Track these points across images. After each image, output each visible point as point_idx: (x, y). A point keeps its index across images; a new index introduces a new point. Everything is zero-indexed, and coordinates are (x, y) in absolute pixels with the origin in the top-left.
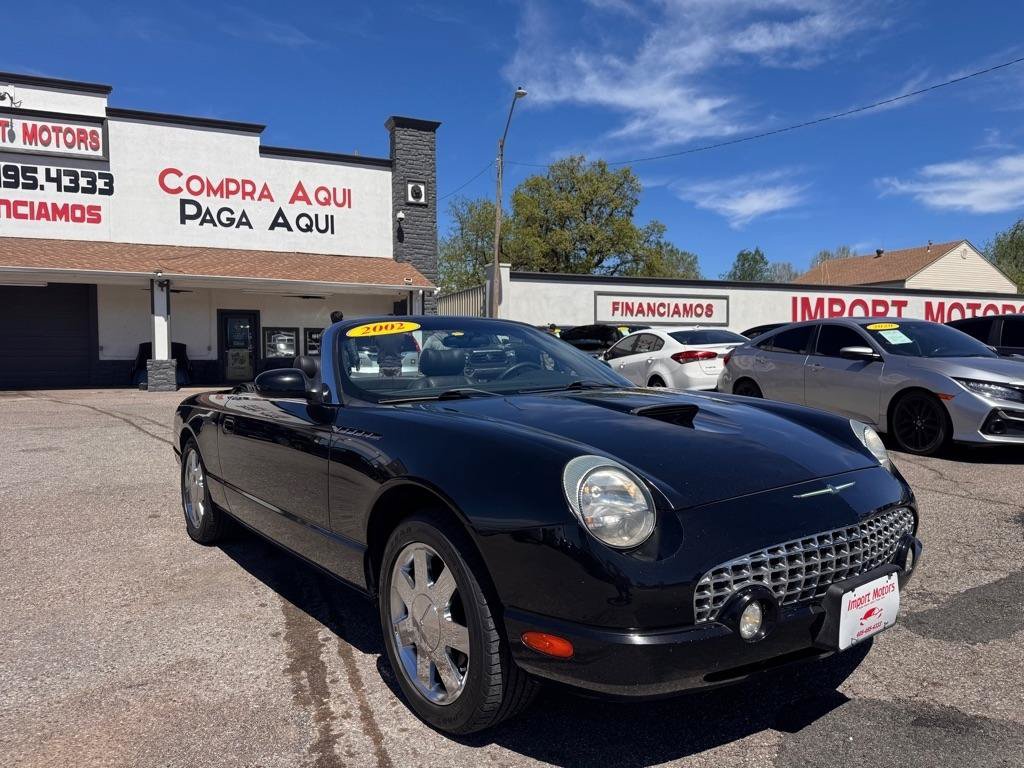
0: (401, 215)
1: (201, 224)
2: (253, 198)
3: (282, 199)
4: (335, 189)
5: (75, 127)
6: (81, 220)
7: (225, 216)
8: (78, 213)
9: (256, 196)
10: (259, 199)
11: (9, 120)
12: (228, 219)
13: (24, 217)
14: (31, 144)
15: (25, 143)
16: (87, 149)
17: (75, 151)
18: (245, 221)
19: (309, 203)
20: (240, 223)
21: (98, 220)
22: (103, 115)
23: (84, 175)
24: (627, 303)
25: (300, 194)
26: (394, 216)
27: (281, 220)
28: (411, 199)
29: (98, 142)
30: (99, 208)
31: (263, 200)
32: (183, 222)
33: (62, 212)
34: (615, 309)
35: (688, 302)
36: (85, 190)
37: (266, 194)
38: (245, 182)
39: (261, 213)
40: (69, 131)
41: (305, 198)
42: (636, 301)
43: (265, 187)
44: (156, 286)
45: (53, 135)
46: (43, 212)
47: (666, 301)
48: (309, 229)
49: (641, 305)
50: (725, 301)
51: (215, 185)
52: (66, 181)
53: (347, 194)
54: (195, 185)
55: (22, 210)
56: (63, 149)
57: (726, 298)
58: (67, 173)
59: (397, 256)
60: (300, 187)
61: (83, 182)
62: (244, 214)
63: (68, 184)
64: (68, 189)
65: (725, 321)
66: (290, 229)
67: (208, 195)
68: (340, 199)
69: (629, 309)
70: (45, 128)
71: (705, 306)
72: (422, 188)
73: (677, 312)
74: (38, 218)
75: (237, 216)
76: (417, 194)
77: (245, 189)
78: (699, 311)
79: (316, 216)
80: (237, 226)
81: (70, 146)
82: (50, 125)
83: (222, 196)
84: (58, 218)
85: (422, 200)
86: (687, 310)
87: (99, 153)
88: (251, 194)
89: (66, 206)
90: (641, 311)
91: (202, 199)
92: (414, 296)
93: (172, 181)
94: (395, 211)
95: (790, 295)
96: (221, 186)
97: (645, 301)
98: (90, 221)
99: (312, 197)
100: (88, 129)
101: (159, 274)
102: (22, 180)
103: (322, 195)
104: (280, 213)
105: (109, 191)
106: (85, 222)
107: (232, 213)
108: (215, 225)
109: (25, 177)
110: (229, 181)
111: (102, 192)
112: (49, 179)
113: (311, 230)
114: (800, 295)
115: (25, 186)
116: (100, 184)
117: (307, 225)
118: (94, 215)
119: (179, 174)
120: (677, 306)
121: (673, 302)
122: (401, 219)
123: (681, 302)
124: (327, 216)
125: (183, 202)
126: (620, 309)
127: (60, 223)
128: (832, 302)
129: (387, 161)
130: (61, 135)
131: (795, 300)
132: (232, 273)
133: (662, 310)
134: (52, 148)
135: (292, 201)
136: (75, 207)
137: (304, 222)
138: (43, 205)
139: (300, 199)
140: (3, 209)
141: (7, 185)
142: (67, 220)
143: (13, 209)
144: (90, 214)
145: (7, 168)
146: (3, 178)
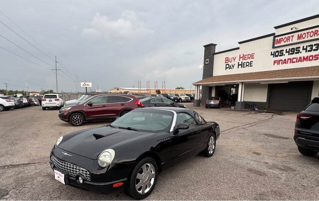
5: (314, 30)
6: (312, 60)
8: (311, 58)
13: (294, 62)
14: (299, 40)
16: (317, 35)
17: (313, 38)
21: (318, 59)
23: (315, 45)
30: (318, 55)
33: (306, 59)
36: (315, 50)
40: (312, 32)
45: (307, 35)
46: (300, 60)
52: (309, 49)
55: (294, 60)
56: (310, 38)
58: (309, 46)
61: (314, 48)
64: (309, 51)
70: (304, 34)
74: (299, 62)
81: (311, 36)
82: (306, 32)
89: (307, 57)
98: (314, 60)
102: (295, 52)
109: (296, 50)
112: (303, 49)
115: (296, 53)
127: (305, 62)
130: (309, 34)
134: (306, 39)
136: (310, 56)
138: (300, 58)
140: (289, 61)
141: (291, 54)
142: (307, 61)
143: (291, 61)
144: (315, 57)
145: (292, 49)
146: (290, 52)
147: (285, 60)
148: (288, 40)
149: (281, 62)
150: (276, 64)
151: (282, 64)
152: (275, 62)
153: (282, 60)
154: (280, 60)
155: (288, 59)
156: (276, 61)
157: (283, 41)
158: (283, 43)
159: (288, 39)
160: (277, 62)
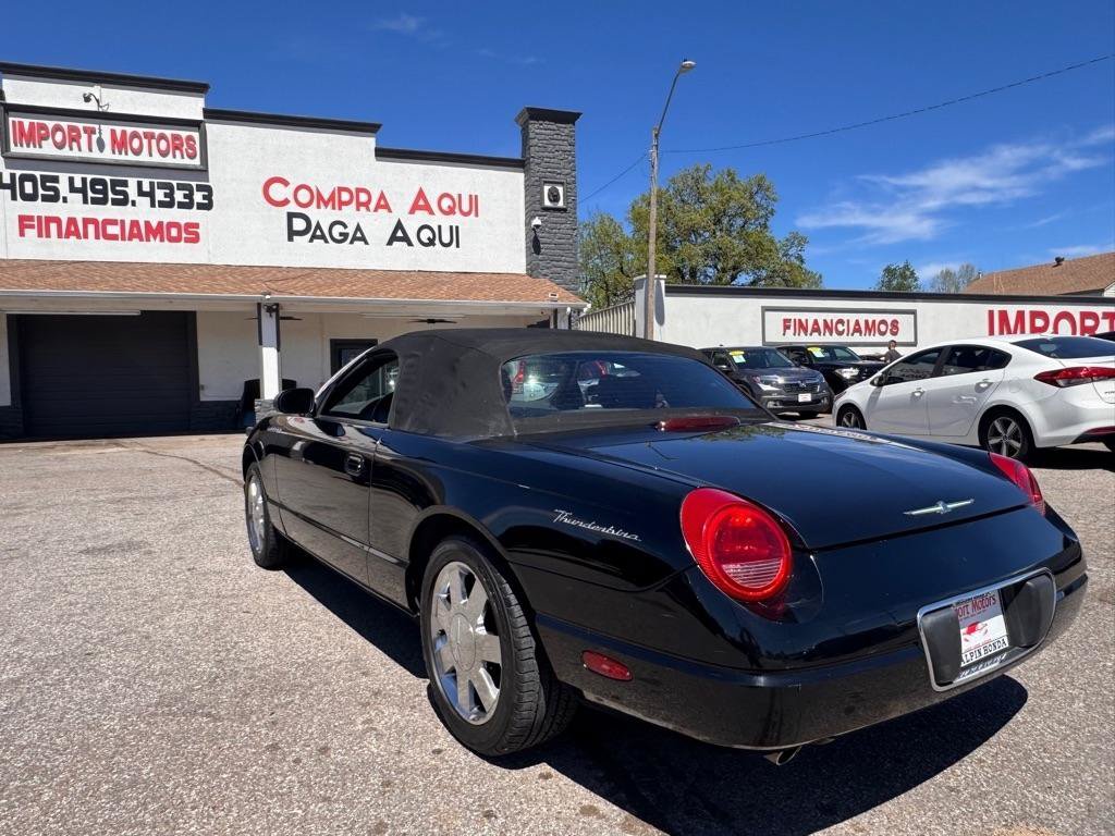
0: (537, 221)
1: (311, 241)
2: (368, 209)
3: (400, 209)
4: (460, 196)
5: (168, 133)
6: (177, 239)
7: (337, 230)
8: (174, 232)
9: (372, 205)
10: (376, 210)
11: (97, 126)
12: (341, 234)
13: (114, 237)
14: (120, 153)
15: (114, 152)
16: (183, 158)
17: (169, 160)
18: (359, 236)
19: (431, 213)
20: (355, 239)
21: (195, 239)
22: (200, 117)
23: (181, 187)
24: (800, 320)
25: (420, 203)
26: (528, 224)
27: (400, 234)
28: (547, 203)
29: (194, 149)
30: (196, 226)
31: (380, 211)
32: (290, 239)
33: (157, 232)
34: (786, 327)
35: (871, 317)
36: (181, 205)
37: (382, 204)
38: (359, 190)
39: (378, 226)
40: (162, 137)
41: (427, 208)
42: (810, 317)
43: (382, 196)
44: (263, 311)
45: (145, 142)
46: (135, 232)
47: (845, 317)
48: (431, 242)
49: (816, 322)
50: (912, 316)
51: (326, 196)
52: (160, 195)
53: (474, 200)
54: (304, 196)
55: (113, 230)
56: (157, 159)
57: (914, 312)
58: (161, 186)
59: (532, 271)
60: (421, 194)
61: (179, 196)
62: (358, 228)
63: (163, 199)
64: (162, 204)
65: (913, 340)
66: (410, 244)
67: (319, 207)
68: (466, 207)
69: (802, 327)
70: (135, 135)
71: (889, 323)
72: (560, 189)
73: (857, 330)
74: (130, 239)
75: (351, 230)
76: (554, 197)
77: (358, 198)
78: (883, 328)
79: (440, 227)
80: (351, 242)
81: (164, 154)
82: (141, 130)
83: (334, 208)
84: (152, 239)
85: (561, 204)
86: (870, 328)
87: (197, 162)
88: (366, 205)
89: (160, 224)
90: (816, 329)
91: (311, 212)
92: (559, 315)
93: (278, 192)
94: (529, 217)
95: (985, 308)
96: (332, 197)
97: (821, 317)
98: (187, 240)
99: (434, 207)
100: (184, 134)
101: (268, 297)
102: (111, 195)
103: (446, 203)
104: (399, 226)
105: (207, 206)
106: (182, 243)
107: (345, 227)
108: (326, 242)
109: (115, 192)
110: (341, 189)
111: (201, 206)
112: (141, 193)
113: (434, 245)
114: (997, 308)
115: (115, 202)
116: (198, 197)
117: (429, 239)
118: (191, 234)
119: (286, 183)
120: (857, 323)
121: (852, 318)
122: (537, 226)
123: (862, 318)
124: (451, 227)
125: (291, 216)
126: (792, 328)
127: (155, 243)
128: (1034, 315)
129: (520, 161)
130: (154, 142)
131: (991, 313)
132: (351, 293)
133: (840, 328)
134: (144, 158)
135: (412, 211)
136: (171, 225)
137: (426, 234)
138: (135, 224)
139: (420, 208)
140: (91, 228)
141: (95, 201)
142: (162, 240)
143: (102, 229)
144: (187, 232)
145: (94, 182)
146: (90, 194)
147: (72, 221)
148: (75, 145)
149: (53, 226)
150: (31, 233)
151: (60, 236)
152: (24, 222)
153: (58, 220)
154: (49, 220)
155: (86, 221)
156: (31, 218)
157: (50, 140)
158: (48, 149)
159: (74, 138)
160: (36, 223)
